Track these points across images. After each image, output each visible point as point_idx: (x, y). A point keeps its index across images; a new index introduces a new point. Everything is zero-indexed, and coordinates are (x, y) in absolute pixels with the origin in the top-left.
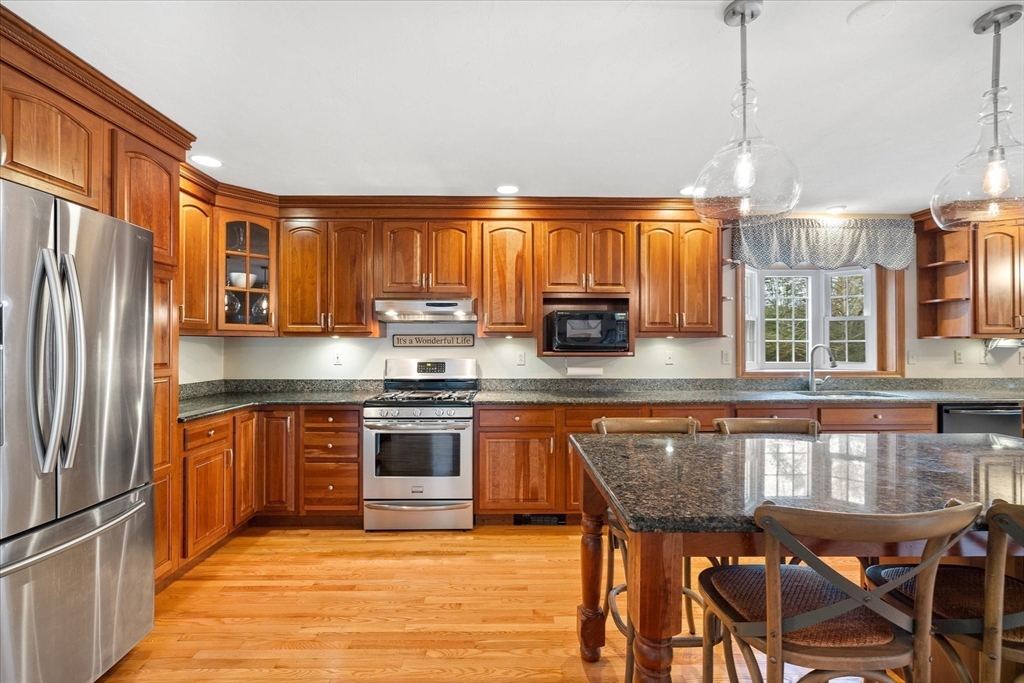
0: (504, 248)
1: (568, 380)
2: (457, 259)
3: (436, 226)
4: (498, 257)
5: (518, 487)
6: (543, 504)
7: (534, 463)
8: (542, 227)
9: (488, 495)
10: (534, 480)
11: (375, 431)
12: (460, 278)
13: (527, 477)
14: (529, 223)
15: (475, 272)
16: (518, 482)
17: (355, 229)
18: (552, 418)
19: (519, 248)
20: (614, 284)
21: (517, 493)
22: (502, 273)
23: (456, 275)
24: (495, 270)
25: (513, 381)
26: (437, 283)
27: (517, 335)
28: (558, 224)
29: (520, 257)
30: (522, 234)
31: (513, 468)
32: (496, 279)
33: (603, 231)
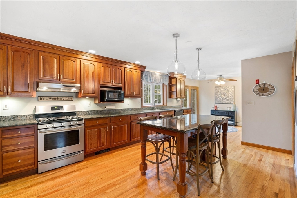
0: (88, 69)
1: (104, 110)
2: (72, 70)
3: (63, 58)
4: (86, 72)
5: (98, 143)
6: (105, 147)
7: (102, 135)
8: (100, 65)
9: (88, 148)
10: (102, 140)
11: (43, 134)
12: (73, 77)
13: (100, 139)
14: (96, 63)
15: (78, 76)
16: (98, 142)
17: (24, 52)
18: (107, 121)
19: (93, 70)
20: (119, 83)
21: (97, 145)
22: (88, 77)
23: (71, 76)
24: (85, 76)
25: (87, 111)
26: (63, 78)
27: (90, 97)
28: (105, 65)
29: (93, 73)
30: (94, 66)
31: (96, 138)
32: (86, 79)
33: (116, 69)
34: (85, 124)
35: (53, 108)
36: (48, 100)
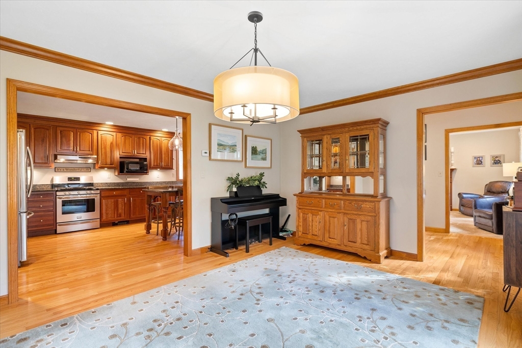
0: (106, 140)
1: (126, 183)
2: (88, 142)
3: (80, 131)
4: (104, 143)
5: (115, 214)
6: (123, 218)
7: (120, 206)
8: (119, 135)
9: (104, 217)
10: (120, 211)
11: (61, 200)
12: (89, 149)
13: (118, 210)
14: (115, 133)
15: (95, 147)
16: (115, 212)
17: (44, 128)
18: (126, 192)
19: (112, 141)
20: (142, 154)
21: (114, 215)
22: (105, 148)
23: (88, 148)
24: (103, 147)
25: (106, 183)
26: (80, 150)
27: (109, 168)
28: (125, 134)
29: (112, 143)
30: (112, 136)
31: (113, 208)
32: (103, 150)
33: (139, 138)
34: (100, 193)
35: (70, 179)
36: (65, 170)
